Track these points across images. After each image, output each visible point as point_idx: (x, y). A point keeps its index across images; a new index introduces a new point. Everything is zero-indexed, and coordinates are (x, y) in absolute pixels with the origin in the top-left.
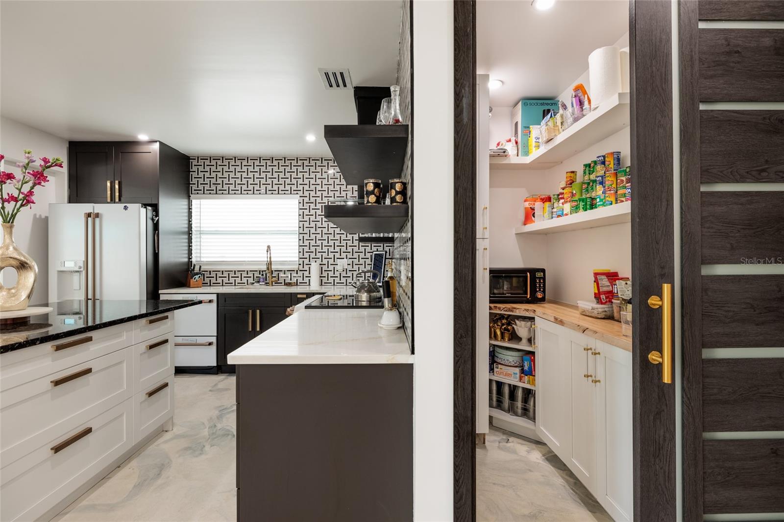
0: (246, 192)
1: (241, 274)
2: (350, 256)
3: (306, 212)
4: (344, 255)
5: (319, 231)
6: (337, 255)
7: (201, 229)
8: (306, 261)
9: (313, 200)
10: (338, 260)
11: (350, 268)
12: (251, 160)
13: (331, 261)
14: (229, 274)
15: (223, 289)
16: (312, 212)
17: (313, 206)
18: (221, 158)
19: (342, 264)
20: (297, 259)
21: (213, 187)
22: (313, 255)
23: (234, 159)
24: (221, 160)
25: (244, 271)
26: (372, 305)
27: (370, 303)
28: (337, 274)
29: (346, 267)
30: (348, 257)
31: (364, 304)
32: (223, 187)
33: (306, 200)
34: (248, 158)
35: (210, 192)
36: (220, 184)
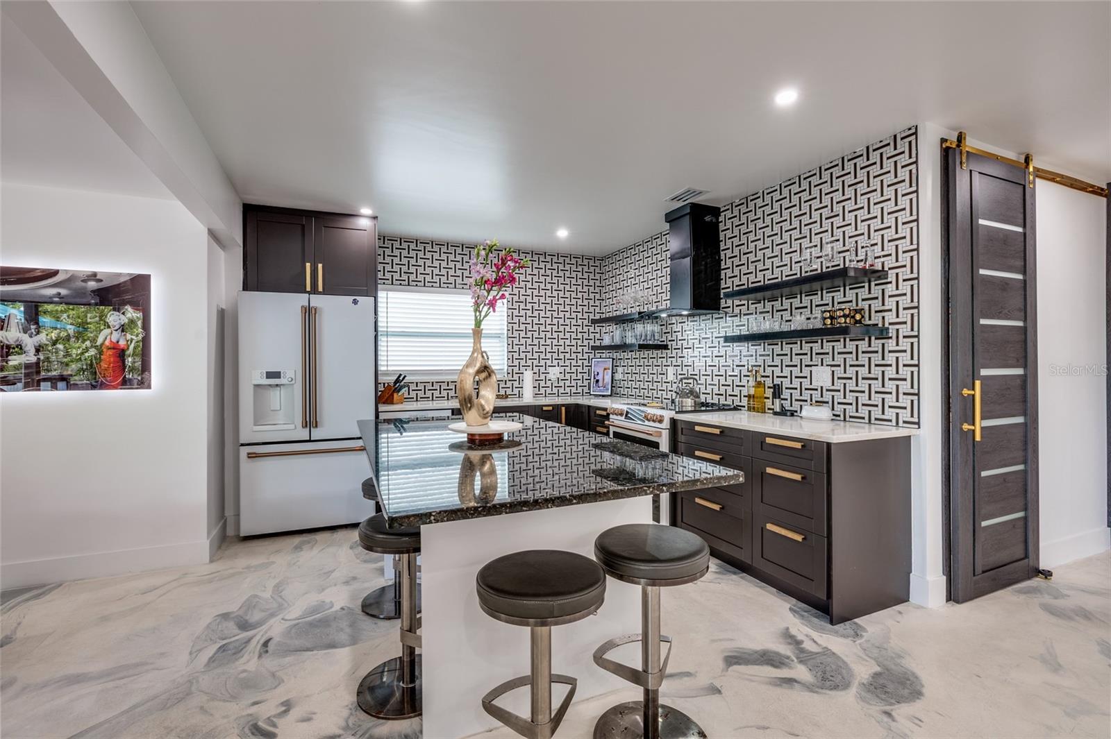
0: (446, 285)
1: (440, 386)
2: (561, 363)
3: (516, 312)
4: (555, 362)
5: (529, 335)
6: (549, 363)
7: (389, 330)
8: (516, 370)
9: (522, 298)
10: (550, 368)
11: (562, 377)
12: (451, 246)
13: (542, 370)
14: (425, 386)
15: (433, 404)
16: (522, 313)
17: (522, 306)
18: (415, 241)
19: (554, 373)
20: (506, 368)
21: (405, 277)
22: (523, 363)
23: (431, 243)
24: (415, 243)
25: (444, 382)
26: (697, 409)
27: (695, 407)
28: (549, 384)
29: (559, 375)
30: (560, 365)
31: (690, 409)
32: (417, 277)
33: (516, 298)
34: (448, 244)
35: (401, 282)
36: (413, 273)
